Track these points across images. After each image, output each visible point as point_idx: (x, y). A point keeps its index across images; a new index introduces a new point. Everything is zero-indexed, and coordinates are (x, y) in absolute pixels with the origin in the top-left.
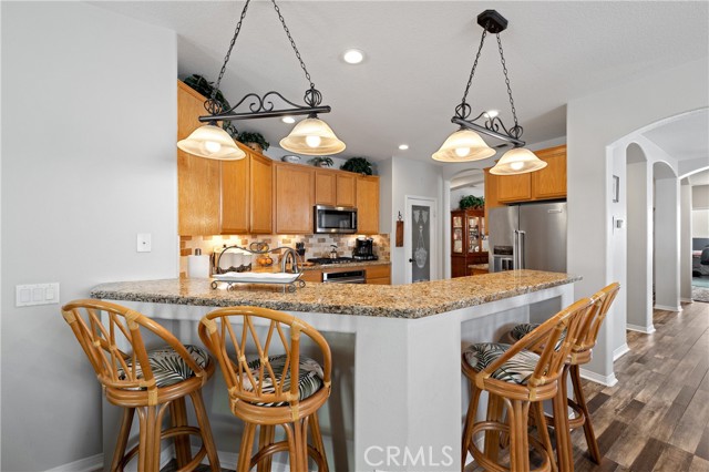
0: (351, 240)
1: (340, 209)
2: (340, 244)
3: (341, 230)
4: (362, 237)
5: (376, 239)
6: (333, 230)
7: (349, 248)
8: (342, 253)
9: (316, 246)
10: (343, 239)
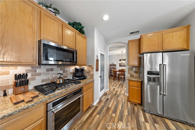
0: (72, 69)
1: (65, 47)
2: (64, 71)
3: (64, 63)
4: (78, 67)
5: (86, 68)
6: (60, 63)
7: (71, 73)
8: (66, 76)
9: (44, 74)
10: (66, 69)
